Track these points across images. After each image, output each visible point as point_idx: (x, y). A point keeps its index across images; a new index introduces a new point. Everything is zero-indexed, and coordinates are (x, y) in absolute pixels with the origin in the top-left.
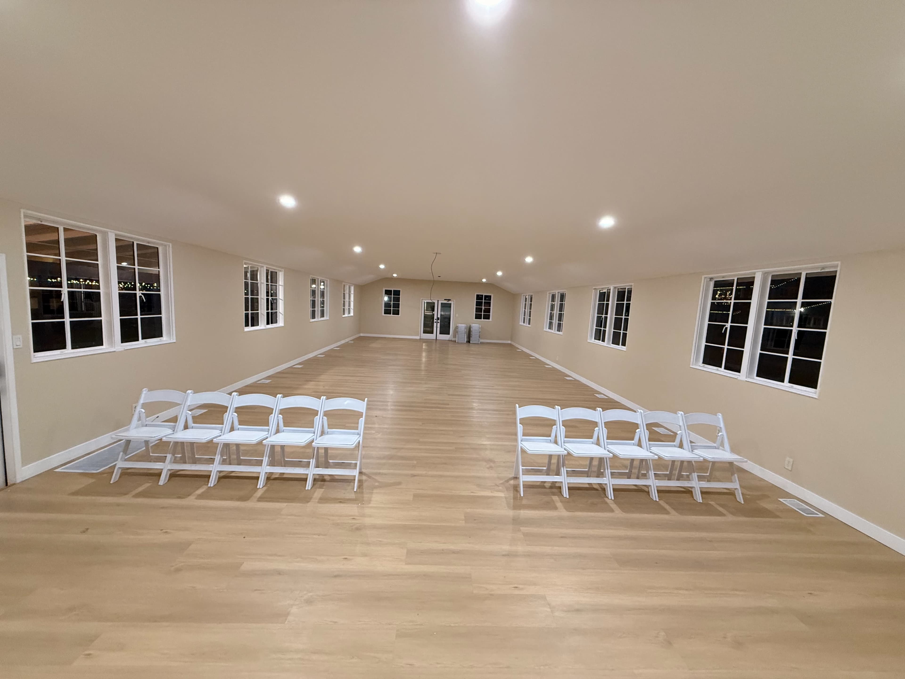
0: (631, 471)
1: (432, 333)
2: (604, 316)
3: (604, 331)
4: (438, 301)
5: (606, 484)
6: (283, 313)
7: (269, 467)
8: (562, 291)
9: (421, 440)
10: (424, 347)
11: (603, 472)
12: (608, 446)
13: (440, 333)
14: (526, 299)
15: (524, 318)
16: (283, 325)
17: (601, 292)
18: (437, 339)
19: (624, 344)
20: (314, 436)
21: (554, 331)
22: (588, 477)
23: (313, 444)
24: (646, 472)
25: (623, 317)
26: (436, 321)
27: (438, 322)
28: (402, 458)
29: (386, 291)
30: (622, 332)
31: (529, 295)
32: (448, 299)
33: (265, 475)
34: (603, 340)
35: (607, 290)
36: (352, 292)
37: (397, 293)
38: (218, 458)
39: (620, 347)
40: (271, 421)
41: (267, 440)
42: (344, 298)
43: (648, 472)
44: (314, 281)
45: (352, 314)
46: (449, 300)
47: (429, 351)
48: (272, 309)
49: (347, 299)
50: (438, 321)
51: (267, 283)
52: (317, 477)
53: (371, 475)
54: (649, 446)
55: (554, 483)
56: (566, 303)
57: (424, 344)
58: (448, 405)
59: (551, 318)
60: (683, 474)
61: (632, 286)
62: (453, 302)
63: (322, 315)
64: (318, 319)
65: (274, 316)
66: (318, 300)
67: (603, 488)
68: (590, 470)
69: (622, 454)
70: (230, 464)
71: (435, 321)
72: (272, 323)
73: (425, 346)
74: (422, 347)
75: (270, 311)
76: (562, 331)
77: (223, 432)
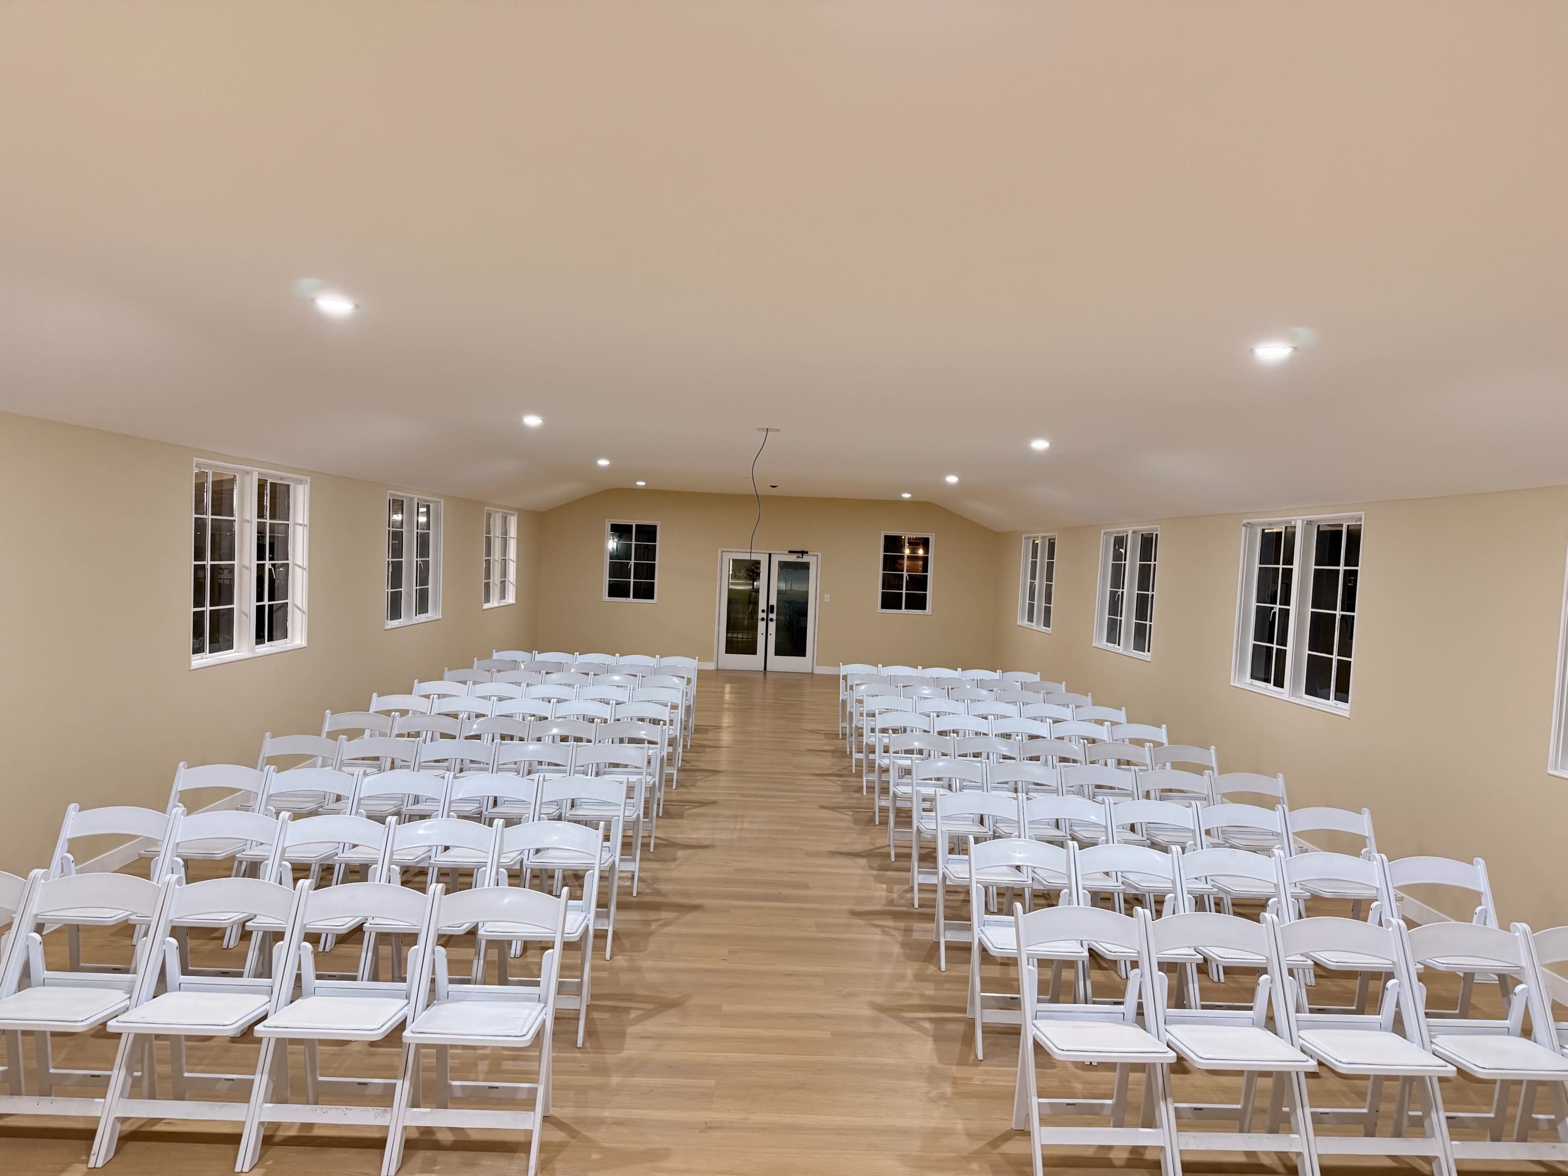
0: (1375, 1110)
1: (753, 652)
2: (1277, 607)
3: (1281, 655)
4: (770, 555)
5: (1299, 1154)
6: (305, 608)
7: (271, 1105)
8: (1145, 528)
9: (726, 1008)
10: (727, 697)
11: (1288, 1114)
12: (1300, 1034)
13: (778, 653)
14: (1035, 546)
15: (1031, 607)
16: (304, 644)
17: (1266, 531)
18: (768, 669)
19: (1343, 693)
20: (406, 1008)
21: (1125, 648)
22: (1241, 1131)
23: (407, 1033)
24: (1420, 1113)
25: (1338, 613)
26: (764, 615)
27: (772, 620)
28: (674, 1069)
29: (612, 525)
30: (1335, 657)
31: (1043, 538)
32: (800, 550)
33: (258, 1131)
34: (1279, 683)
35: (1286, 528)
36: (513, 532)
37: (648, 533)
38: (118, 1077)
39: (1330, 705)
40: (278, 965)
41: (265, 1023)
42: (488, 553)
43: (1430, 1114)
44: (397, 505)
45: (511, 599)
46: (803, 553)
47: (743, 709)
48: (271, 598)
49: (497, 554)
50: (771, 616)
51: (260, 520)
52: (415, 1135)
53: (576, 1127)
54: (1429, 1031)
55: (1137, 1151)
56: (1161, 564)
57: (728, 688)
58: (806, 887)
59: (1115, 606)
60: (1538, 1119)
61: (1360, 519)
62: (815, 558)
63: (422, 606)
64: (409, 618)
65: (277, 616)
66: (410, 563)
67: (1289, 1164)
68: (1250, 1108)
69: (1343, 1061)
70: (152, 1096)
71: (761, 615)
72: (271, 639)
73: (731, 693)
74: (723, 697)
75: (266, 602)
76: (1149, 651)
77: (135, 996)
